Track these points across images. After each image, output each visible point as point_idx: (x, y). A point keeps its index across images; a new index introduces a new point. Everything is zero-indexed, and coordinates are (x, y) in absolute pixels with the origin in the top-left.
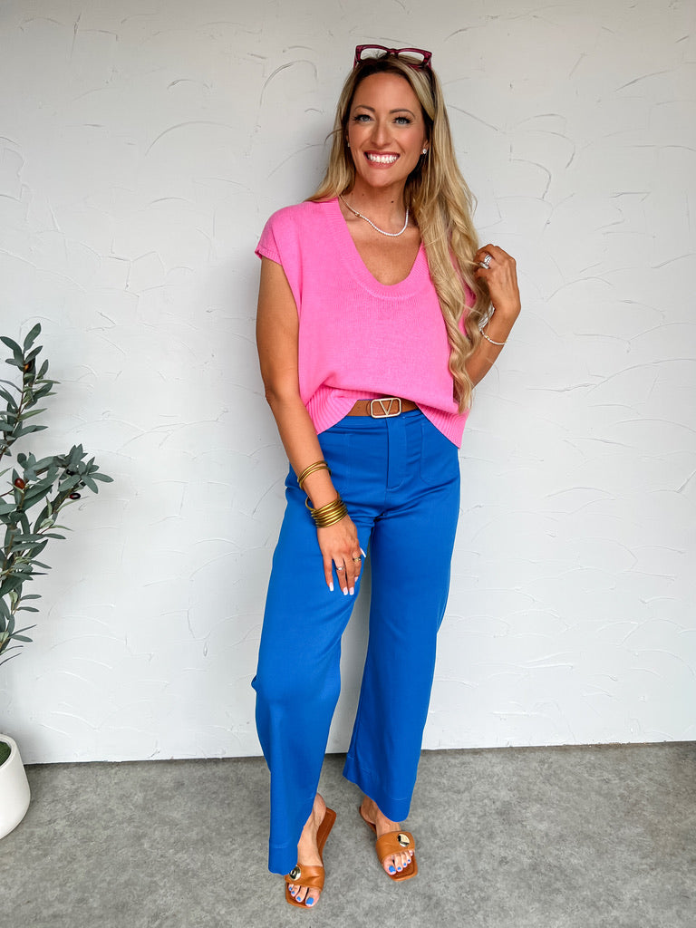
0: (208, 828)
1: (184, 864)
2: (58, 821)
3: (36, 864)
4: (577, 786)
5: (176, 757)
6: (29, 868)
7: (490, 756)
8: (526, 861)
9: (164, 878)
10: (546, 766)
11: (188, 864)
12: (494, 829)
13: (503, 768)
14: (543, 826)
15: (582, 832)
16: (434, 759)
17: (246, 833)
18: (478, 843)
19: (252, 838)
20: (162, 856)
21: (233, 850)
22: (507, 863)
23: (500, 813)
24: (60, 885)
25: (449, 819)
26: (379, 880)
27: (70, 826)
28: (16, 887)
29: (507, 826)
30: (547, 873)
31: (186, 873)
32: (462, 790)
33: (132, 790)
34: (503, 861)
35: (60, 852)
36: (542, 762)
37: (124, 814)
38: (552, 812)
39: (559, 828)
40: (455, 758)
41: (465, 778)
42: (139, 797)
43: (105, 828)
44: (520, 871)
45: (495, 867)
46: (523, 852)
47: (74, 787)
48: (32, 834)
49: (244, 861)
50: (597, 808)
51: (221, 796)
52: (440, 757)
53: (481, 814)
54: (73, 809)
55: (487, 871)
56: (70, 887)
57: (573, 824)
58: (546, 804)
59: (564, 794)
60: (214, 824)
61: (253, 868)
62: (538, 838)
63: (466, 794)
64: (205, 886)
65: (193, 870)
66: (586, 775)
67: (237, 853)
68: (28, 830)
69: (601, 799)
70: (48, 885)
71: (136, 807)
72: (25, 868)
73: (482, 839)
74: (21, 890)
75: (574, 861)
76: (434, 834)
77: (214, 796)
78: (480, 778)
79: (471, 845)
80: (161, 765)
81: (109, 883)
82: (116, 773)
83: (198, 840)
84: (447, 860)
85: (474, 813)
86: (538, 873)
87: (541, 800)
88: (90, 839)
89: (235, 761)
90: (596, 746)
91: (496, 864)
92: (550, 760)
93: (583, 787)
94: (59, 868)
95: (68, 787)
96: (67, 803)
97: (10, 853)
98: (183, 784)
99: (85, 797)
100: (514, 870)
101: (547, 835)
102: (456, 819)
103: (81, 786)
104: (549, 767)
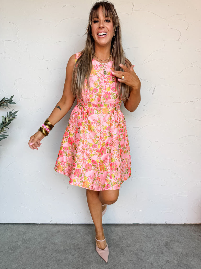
0: (67, 246)
1: (59, 258)
2: (19, 242)
3: (10, 255)
4: (190, 237)
5: (58, 223)
6: (8, 257)
7: (160, 226)
8: (176, 262)
9: (52, 262)
10: (179, 230)
11: (60, 258)
12: (163, 251)
13: (164, 230)
14: (180, 250)
15: (194, 253)
16: (141, 226)
17: (79, 248)
18: (158, 255)
19: (81, 250)
20: (51, 255)
21: (75, 254)
22: (169, 262)
23: (165, 246)
24: (17, 263)
25: (147, 247)
26: (125, 267)
27: (22, 243)
28: (3, 263)
29: (168, 250)
30: (183, 267)
31: (59, 261)
32: (151, 237)
33: (43, 233)
34: (167, 262)
35: (19, 252)
36: (177, 229)
37: (40, 240)
38: (183, 245)
39: (186, 251)
40: (148, 227)
41: (152, 233)
42: (45, 235)
43: (34, 244)
44: (174, 266)
45: (165, 264)
46: (174, 259)
47: (25, 231)
48: (10, 245)
49: (79, 258)
50: (198, 245)
51: (71, 236)
52: (143, 226)
53: (158, 245)
54: (24, 238)
55: (162, 266)
56: (21, 264)
57: (190, 250)
58: (180, 243)
59: (186, 240)
60: (69, 245)
61: (81, 261)
62: (179, 255)
63: (153, 238)
64: (65, 266)
65: (61, 260)
66: (193, 234)
67: (77, 255)
68: (9, 244)
69: (199, 242)
70: (13, 263)
71: (44, 238)
72: (7, 257)
73: (159, 254)
74: (4, 264)
75: (193, 263)
76: (143, 251)
77: (69, 236)
78: (157, 233)
79: (156, 256)
80: (52, 225)
81: (34, 263)
82: (38, 227)
83: (64, 250)
84: (148, 261)
85: (156, 245)
86: (180, 267)
87: (178, 241)
88: (29, 248)
89: (76, 225)
90: (195, 224)
91: (165, 263)
92: (180, 228)
93: (192, 238)
94: (18, 257)
95: (23, 231)
96: (22, 236)
97: (2, 252)
98: (59, 232)
99: (28, 234)
100: (172, 265)
101: (182, 253)
102: (150, 246)
103: (27, 231)
104: (180, 231)
